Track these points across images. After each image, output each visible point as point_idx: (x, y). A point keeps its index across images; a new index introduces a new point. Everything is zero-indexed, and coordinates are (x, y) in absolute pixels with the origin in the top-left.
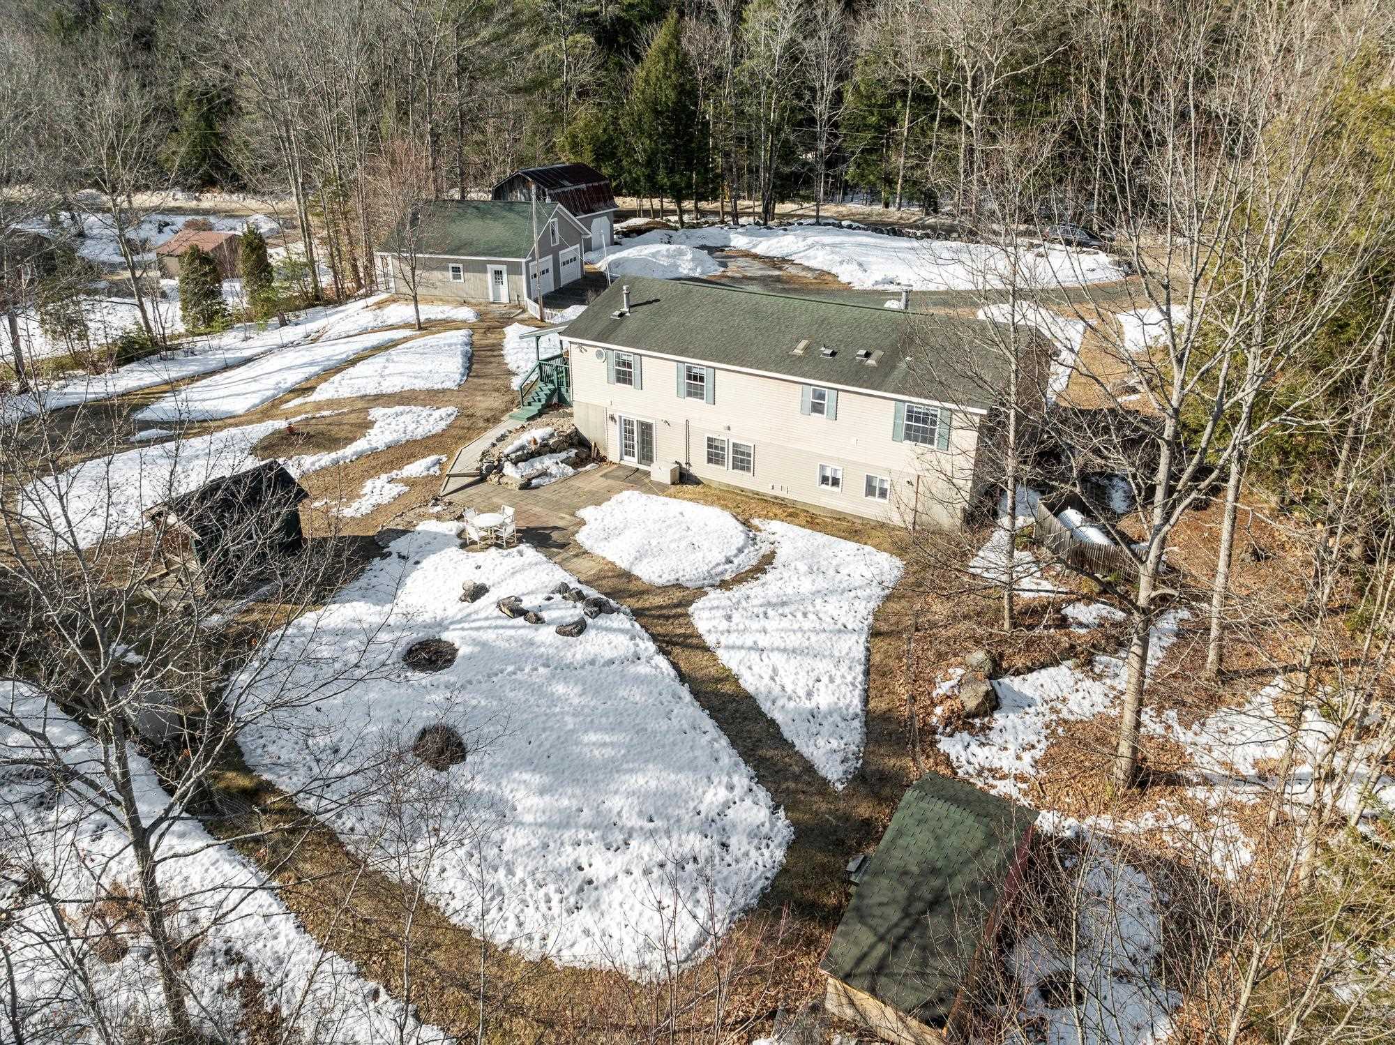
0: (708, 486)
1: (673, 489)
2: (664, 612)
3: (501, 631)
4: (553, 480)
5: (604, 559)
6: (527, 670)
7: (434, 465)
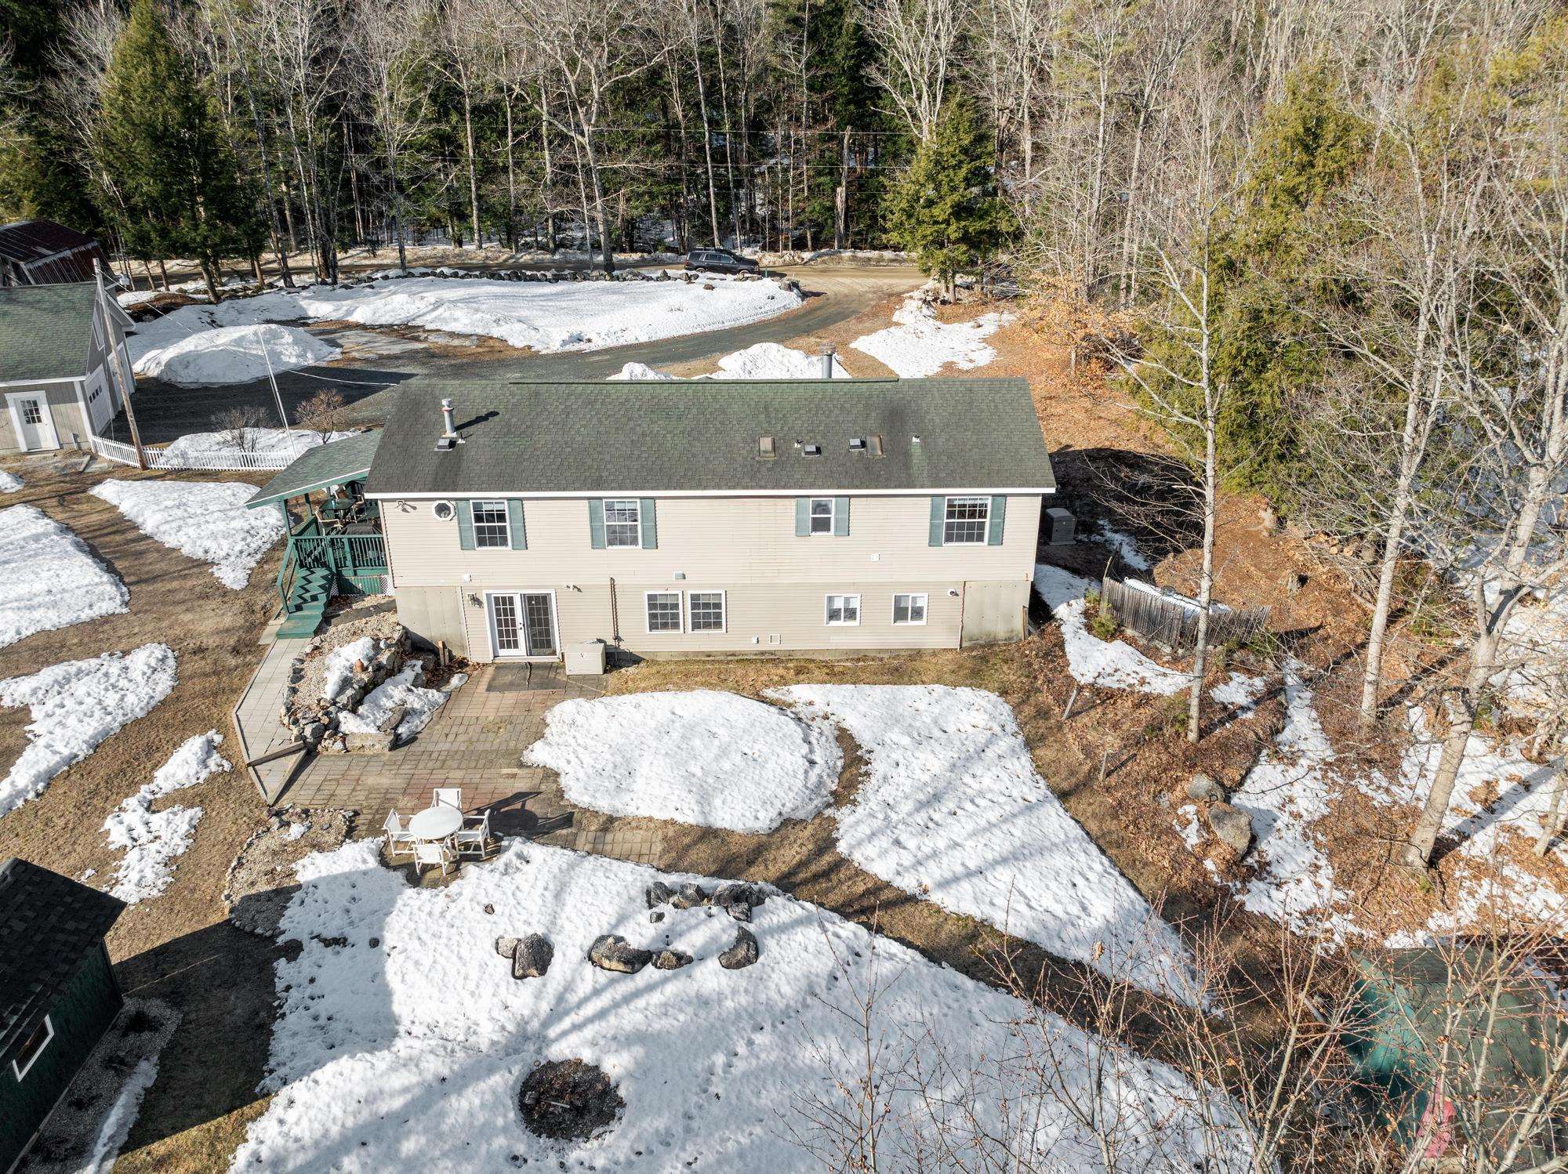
0: (655, 662)
1: (613, 678)
2: (814, 868)
3: (641, 1003)
4: (425, 718)
5: (651, 819)
6: (742, 1049)
7: (209, 754)
